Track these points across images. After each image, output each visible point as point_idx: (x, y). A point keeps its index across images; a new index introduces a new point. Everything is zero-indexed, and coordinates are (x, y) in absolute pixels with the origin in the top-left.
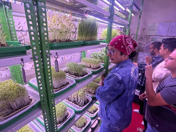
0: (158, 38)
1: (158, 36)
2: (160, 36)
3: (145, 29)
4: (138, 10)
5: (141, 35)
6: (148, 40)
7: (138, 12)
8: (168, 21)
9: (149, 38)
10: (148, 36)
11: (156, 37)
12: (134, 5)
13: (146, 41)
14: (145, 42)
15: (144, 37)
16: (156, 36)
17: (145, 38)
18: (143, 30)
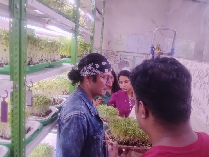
0: (128, 55)
1: (128, 52)
2: (130, 53)
3: (110, 42)
4: (100, 15)
5: (107, 51)
6: (116, 58)
7: (101, 19)
8: (136, 34)
9: (117, 56)
10: (115, 52)
11: (125, 54)
12: (96, 11)
13: (114, 59)
14: (112, 61)
15: (110, 54)
16: (125, 52)
17: (112, 55)
18: (108, 44)
